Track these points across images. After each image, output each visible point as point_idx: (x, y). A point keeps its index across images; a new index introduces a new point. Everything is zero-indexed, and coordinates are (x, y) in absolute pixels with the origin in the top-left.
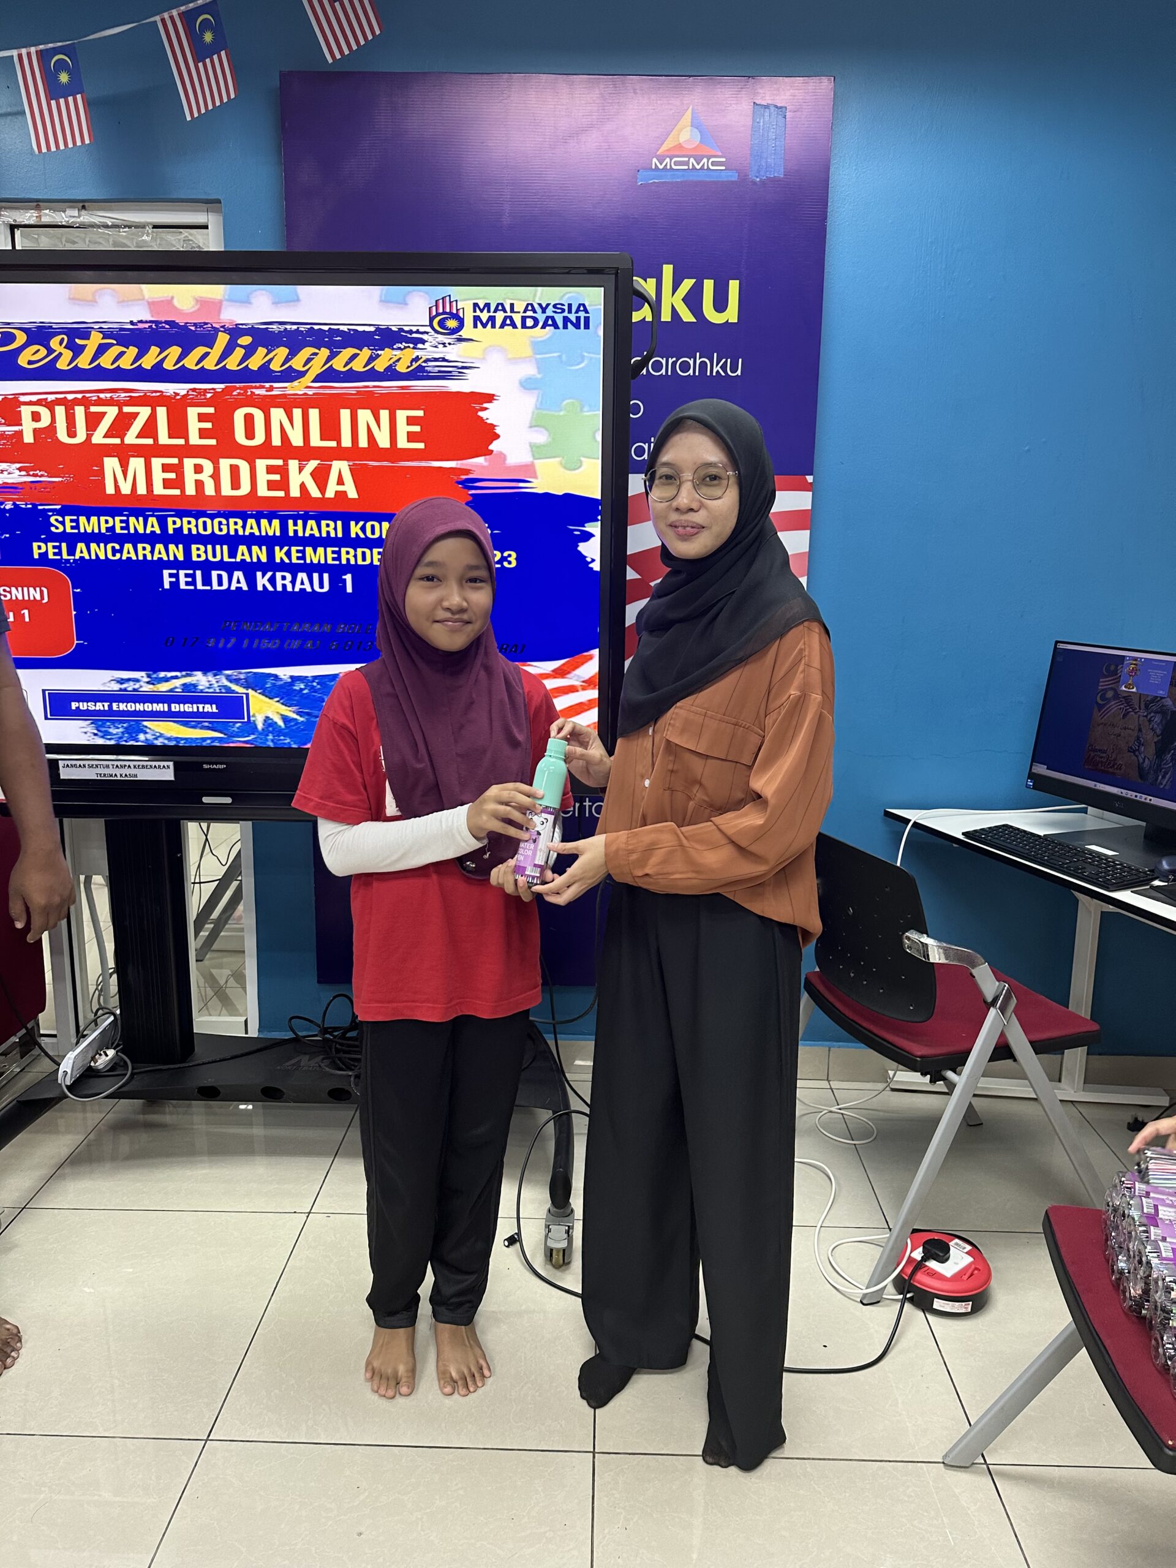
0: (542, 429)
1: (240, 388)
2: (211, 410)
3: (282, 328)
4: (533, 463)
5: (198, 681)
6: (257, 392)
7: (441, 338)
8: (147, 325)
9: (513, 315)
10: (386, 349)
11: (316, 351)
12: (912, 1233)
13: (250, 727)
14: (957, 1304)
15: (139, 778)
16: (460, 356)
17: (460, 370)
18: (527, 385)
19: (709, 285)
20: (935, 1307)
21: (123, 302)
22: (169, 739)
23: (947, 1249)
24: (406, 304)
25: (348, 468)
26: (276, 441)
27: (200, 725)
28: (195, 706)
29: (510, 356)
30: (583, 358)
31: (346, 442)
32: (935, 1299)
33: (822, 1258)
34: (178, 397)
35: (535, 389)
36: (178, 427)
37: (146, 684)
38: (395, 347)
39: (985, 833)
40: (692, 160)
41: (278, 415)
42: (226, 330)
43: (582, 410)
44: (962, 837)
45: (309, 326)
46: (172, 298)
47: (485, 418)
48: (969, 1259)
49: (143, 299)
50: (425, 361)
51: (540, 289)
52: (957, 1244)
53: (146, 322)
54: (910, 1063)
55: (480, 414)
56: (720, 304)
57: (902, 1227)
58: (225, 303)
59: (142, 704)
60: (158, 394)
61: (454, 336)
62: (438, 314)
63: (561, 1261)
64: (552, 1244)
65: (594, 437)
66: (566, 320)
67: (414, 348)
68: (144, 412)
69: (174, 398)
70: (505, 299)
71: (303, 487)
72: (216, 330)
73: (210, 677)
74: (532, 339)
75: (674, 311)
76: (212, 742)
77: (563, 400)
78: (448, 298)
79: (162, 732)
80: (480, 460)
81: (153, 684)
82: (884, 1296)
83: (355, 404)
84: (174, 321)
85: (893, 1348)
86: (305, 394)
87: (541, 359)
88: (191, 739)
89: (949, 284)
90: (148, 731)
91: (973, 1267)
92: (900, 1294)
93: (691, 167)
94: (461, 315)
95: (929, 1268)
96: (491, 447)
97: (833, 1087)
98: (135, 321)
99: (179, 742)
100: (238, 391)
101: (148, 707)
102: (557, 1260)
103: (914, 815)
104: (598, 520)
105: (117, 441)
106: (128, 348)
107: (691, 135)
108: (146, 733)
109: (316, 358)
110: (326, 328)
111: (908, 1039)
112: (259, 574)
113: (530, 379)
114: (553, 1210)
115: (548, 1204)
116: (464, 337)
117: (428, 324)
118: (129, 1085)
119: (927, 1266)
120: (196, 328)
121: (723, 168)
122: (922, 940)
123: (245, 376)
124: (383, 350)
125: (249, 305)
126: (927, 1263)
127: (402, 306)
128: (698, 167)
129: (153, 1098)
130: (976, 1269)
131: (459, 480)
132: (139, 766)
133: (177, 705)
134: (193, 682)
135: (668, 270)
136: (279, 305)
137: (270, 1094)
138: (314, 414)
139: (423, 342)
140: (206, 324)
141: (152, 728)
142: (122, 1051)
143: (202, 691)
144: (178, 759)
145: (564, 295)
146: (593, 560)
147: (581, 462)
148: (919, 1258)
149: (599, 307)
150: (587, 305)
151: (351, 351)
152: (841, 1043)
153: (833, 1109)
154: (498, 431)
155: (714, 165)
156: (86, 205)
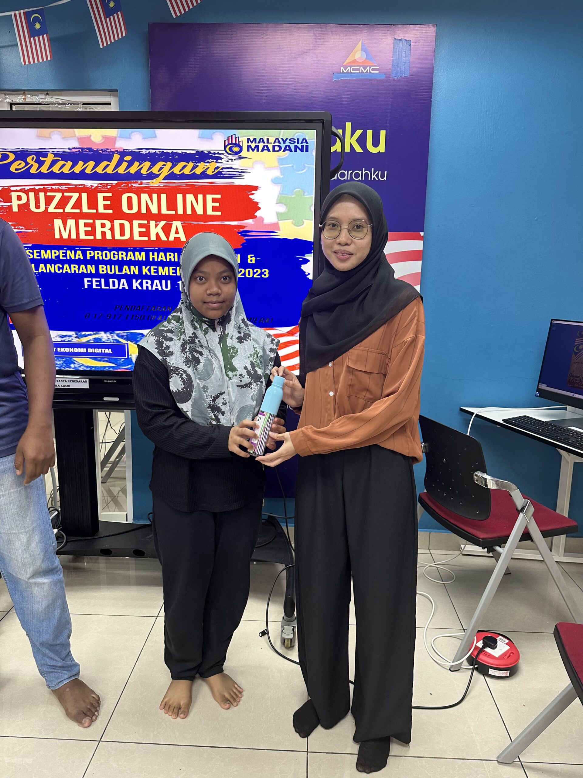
0: (283, 205)
1: (125, 183)
2: (110, 195)
3: (147, 151)
4: (278, 222)
5: (102, 336)
6: (134, 185)
7: (230, 157)
8: (77, 150)
9: (268, 144)
10: (202, 163)
11: (165, 163)
12: (478, 632)
13: (129, 360)
14: (502, 672)
15: (71, 387)
16: (240, 166)
17: (240, 174)
18: (275, 181)
19: (370, 133)
20: (489, 673)
21: (64, 138)
22: (87, 367)
23: (496, 642)
24: (212, 139)
25: (181, 225)
26: (144, 211)
27: (103, 360)
28: (100, 350)
29: (266, 166)
30: (305, 167)
31: (180, 211)
32: (490, 669)
33: (428, 645)
34: (93, 188)
35: (280, 183)
36: (93, 204)
37: (75, 338)
38: (206, 161)
39: (515, 420)
40: (361, 68)
41: (145, 197)
42: (118, 153)
43: (304, 195)
44: (502, 422)
45: (161, 151)
46: (90, 136)
47: (253, 199)
48: (508, 648)
49: (75, 136)
50: (222, 169)
51: (282, 131)
52: (501, 639)
53: (77, 148)
54: (475, 541)
55: (251, 196)
56: (376, 143)
57: (472, 630)
58: (118, 138)
59: (73, 349)
60: (83, 186)
61: (237, 156)
62: (229, 144)
63: (290, 645)
64: (285, 636)
65: (310, 209)
66: (296, 147)
67: (216, 162)
68: (75, 196)
69: (91, 188)
70: (264, 136)
71: (157, 235)
72: (113, 153)
73: (108, 335)
74: (278, 157)
75: (352, 147)
76: (109, 369)
77: (295, 189)
78: (234, 136)
79: (83, 363)
80: (250, 221)
81: (79, 338)
82: (462, 667)
83: (185, 191)
84: (91, 148)
85: (467, 695)
86: (159, 186)
87: (283, 167)
88: (98, 367)
89: (496, 133)
90: (76, 362)
91: (510, 652)
92: (471, 666)
93: (361, 72)
94: (241, 145)
95: (486, 652)
96: (256, 214)
97: (432, 553)
98: (71, 148)
99: (91, 369)
100: (124, 185)
101: (76, 350)
102: (288, 644)
103: (476, 411)
104: (312, 253)
105: (61, 211)
106: (67, 162)
107: (361, 55)
108: (75, 364)
109: (165, 167)
110: (170, 151)
111: (474, 529)
112: (134, 281)
113: (277, 178)
114: (285, 618)
115: (283, 614)
116: (242, 156)
117: (224, 149)
118: (64, 548)
119: (485, 651)
120: (103, 151)
121: (378, 72)
122: (484, 476)
123: (128, 176)
124: (200, 163)
125: (130, 140)
126: (485, 649)
127: (210, 140)
128: (365, 72)
129: (78, 555)
130: (512, 653)
131: (239, 232)
132: (71, 381)
133: (91, 349)
134: (99, 337)
135: (348, 125)
136: (146, 140)
137: (138, 553)
138: (164, 197)
139: (221, 159)
140: (108, 149)
141: (78, 361)
142: (62, 530)
143: (104, 342)
144: (91, 377)
145: (295, 134)
146: (309, 274)
147: (303, 222)
148: (481, 646)
149: (313, 140)
150: (307, 139)
151: (183, 164)
152: (436, 530)
153: (432, 565)
154: (260, 205)
155: (372, 70)
156: (49, 92)
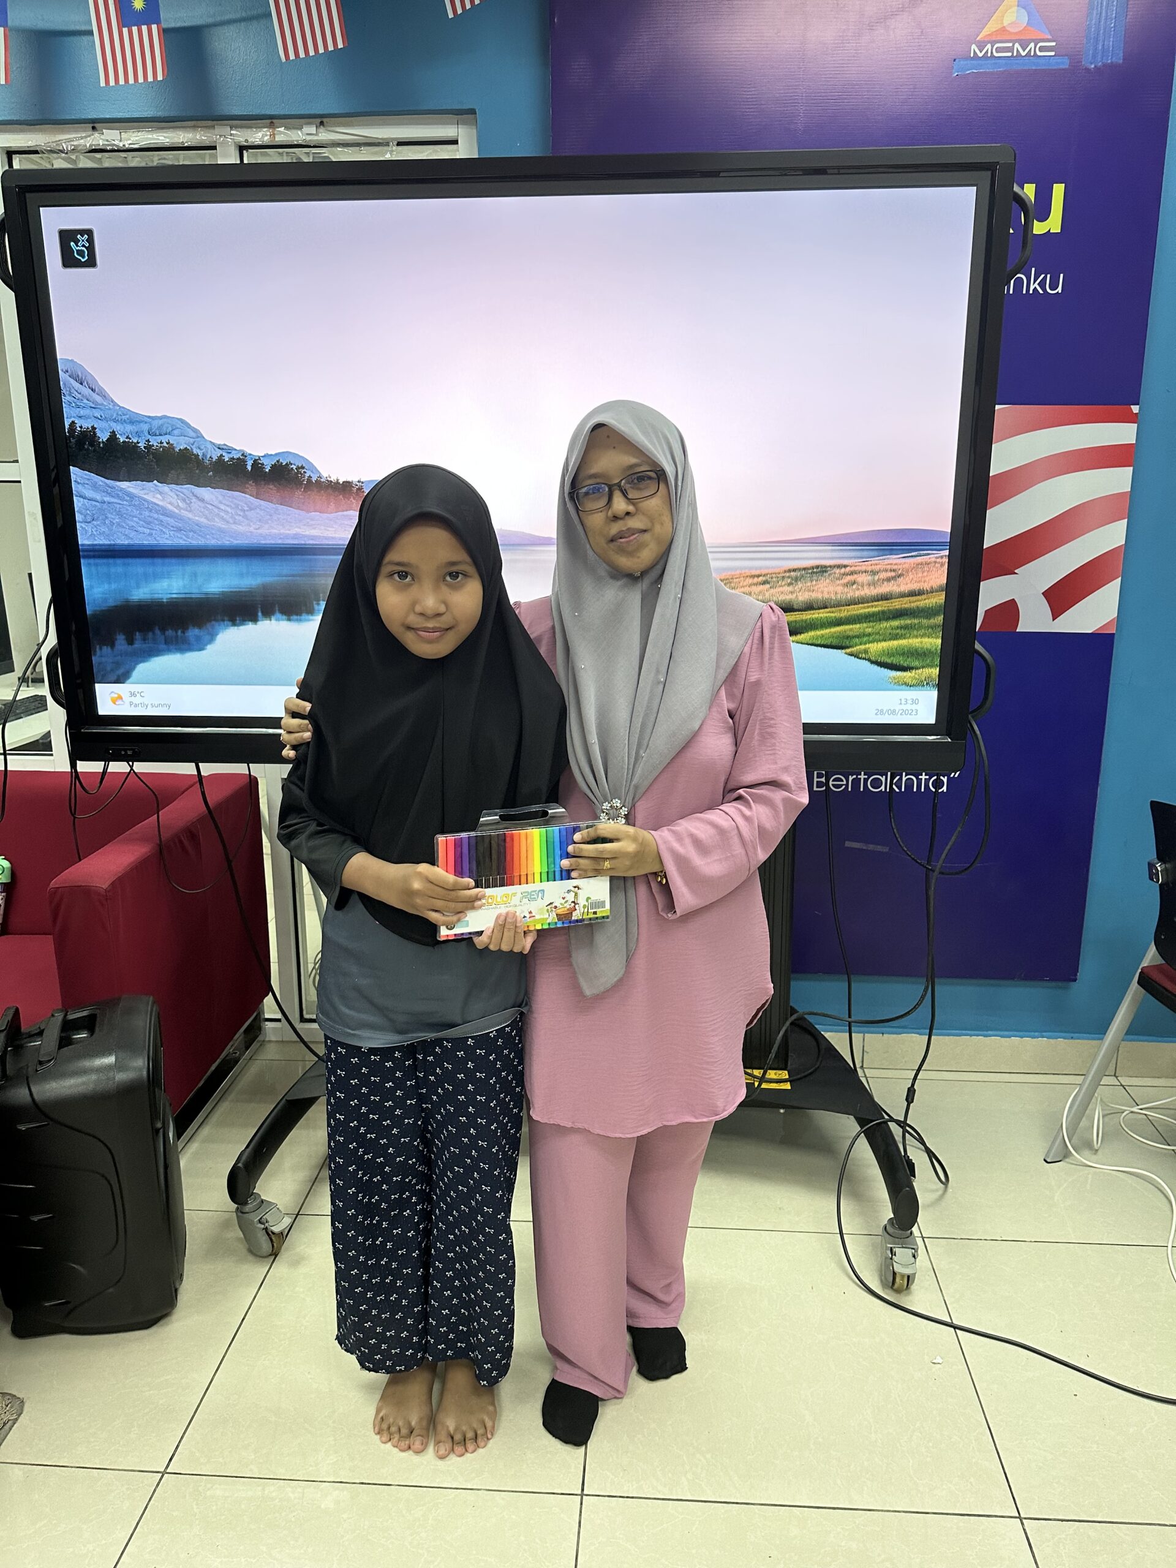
40: (1017, 46)
64: (897, 1269)
93: (1015, 54)
97: (1124, 1084)
102: (901, 1285)
107: (1017, 17)
114: (892, 1230)
121: (1052, 54)
128: (1024, 54)
153: (1133, 1109)
155: (1042, 50)
156: (325, 120)
